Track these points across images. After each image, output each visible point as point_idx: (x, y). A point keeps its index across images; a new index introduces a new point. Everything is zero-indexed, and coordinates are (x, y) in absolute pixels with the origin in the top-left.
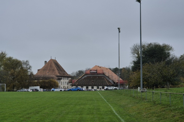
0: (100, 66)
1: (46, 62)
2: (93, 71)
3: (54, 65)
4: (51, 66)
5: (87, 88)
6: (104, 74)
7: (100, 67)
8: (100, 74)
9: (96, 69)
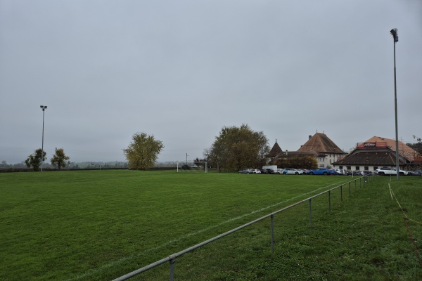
0: (382, 137)
1: (310, 136)
2: (369, 145)
3: (320, 140)
4: (316, 141)
5: (367, 168)
6: (387, 148)
7: (383, 139)
8: (381, 148)
9: (374, 142)
